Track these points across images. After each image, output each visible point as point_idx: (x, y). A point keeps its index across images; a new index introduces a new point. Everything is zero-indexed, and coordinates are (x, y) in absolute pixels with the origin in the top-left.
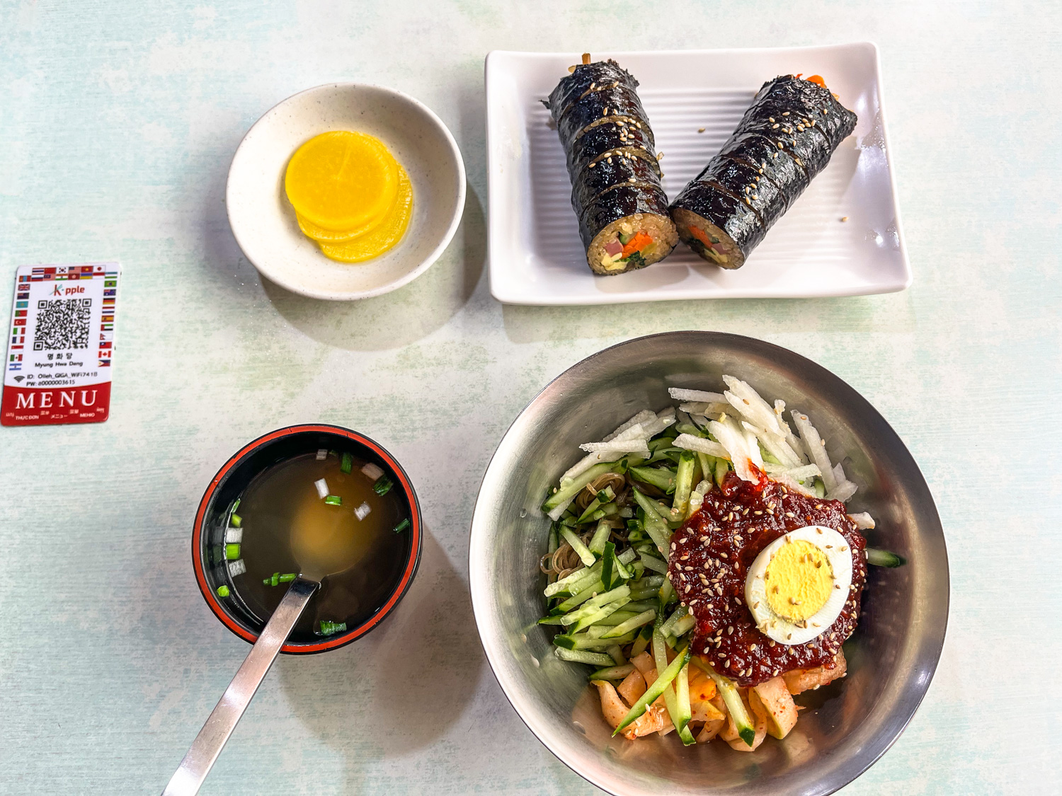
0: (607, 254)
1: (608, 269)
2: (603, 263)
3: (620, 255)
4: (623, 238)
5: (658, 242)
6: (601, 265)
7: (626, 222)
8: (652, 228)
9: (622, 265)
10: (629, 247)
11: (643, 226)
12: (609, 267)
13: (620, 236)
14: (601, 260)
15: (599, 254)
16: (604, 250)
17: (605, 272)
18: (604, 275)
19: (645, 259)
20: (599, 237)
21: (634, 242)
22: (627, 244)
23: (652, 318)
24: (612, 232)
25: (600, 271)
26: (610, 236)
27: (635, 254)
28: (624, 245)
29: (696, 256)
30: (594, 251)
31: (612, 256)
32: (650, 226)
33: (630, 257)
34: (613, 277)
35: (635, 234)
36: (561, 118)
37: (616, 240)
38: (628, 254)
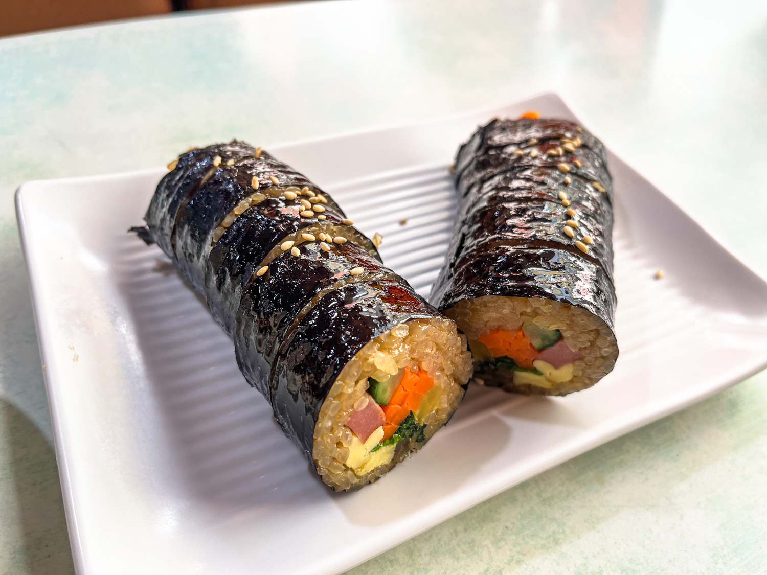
0: (355, 439)
1: (362, 473)
2: (349, 463)
3: (380, 433)
4: (379, 390)
5: (442, 381)
6: (347, 469)
7: (379, 349)
8: (428, 350)
9: (384, 456)
10: (395, 407)
11: (412, 351)
12: (362, 467)
13: (372, 387)
14: (345, 458)
15: (339, 444)
16: (348, 432)
17: (356, 481)
18: (356, 488)
19: (425, 426)
20: (331, 403)
21: (401, 392)
22: (390, 404)
23: (473, 541)
24: (357, 382)
25: (347, 482)
26: (354, 392)
27: (406, 421)
28: (384, 406)
29: (499, 393)
30: (324, 440)
31: (364, 440)
32: (426, 346)
33: (399, 431)
34: (375, 487)
35: (402, 372)
36: (174, 233)
37: (368, 399)
38: (394, 426)
